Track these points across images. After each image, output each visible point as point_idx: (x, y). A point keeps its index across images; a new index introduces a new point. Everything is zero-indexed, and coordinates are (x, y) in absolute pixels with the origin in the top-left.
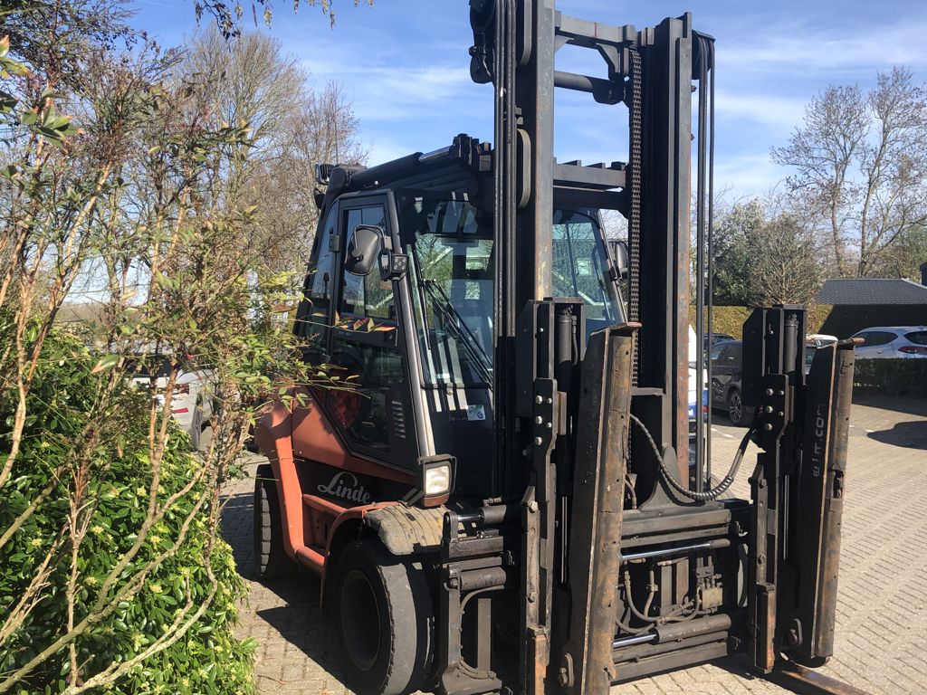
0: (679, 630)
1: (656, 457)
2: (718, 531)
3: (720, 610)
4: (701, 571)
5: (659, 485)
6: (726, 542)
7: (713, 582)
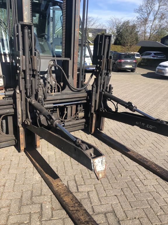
0: (70, 123)
1: (67, 80)
2: (83, 98)
3: (83, 118)
4: (79, 108)
5: (67, 86)
6: (85, 101)
7: (82, 111)
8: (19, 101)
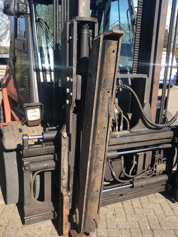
0: (143, 182)
1: (139, 108)
2: (167, 140)
3: (164, 173)
4: (157, 156)
5: (140, 120)
6: (170, 145)
7: (162, 161)
8: (65, 151)
